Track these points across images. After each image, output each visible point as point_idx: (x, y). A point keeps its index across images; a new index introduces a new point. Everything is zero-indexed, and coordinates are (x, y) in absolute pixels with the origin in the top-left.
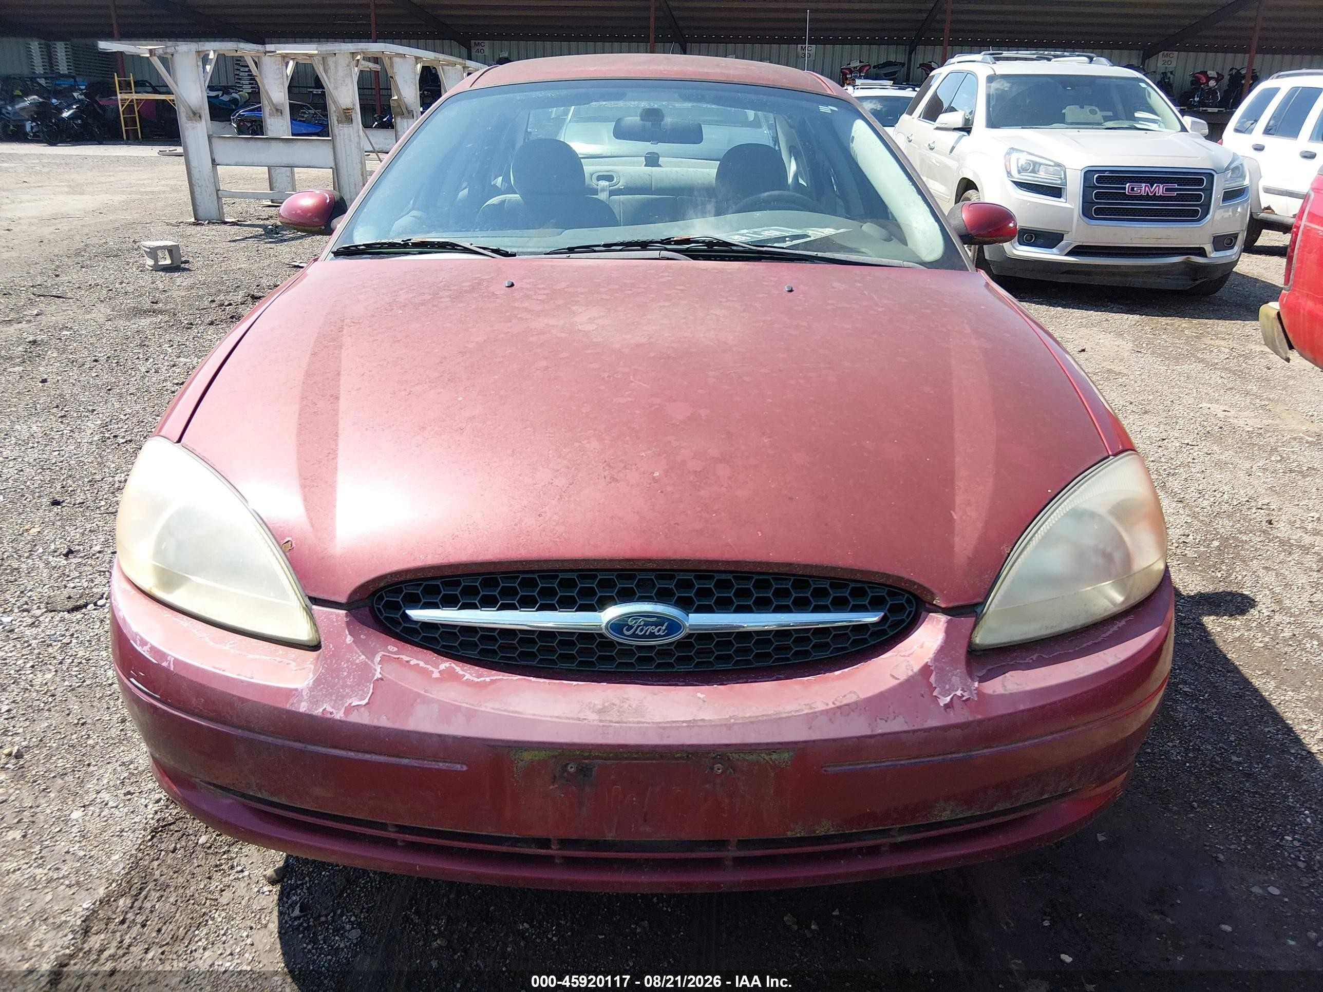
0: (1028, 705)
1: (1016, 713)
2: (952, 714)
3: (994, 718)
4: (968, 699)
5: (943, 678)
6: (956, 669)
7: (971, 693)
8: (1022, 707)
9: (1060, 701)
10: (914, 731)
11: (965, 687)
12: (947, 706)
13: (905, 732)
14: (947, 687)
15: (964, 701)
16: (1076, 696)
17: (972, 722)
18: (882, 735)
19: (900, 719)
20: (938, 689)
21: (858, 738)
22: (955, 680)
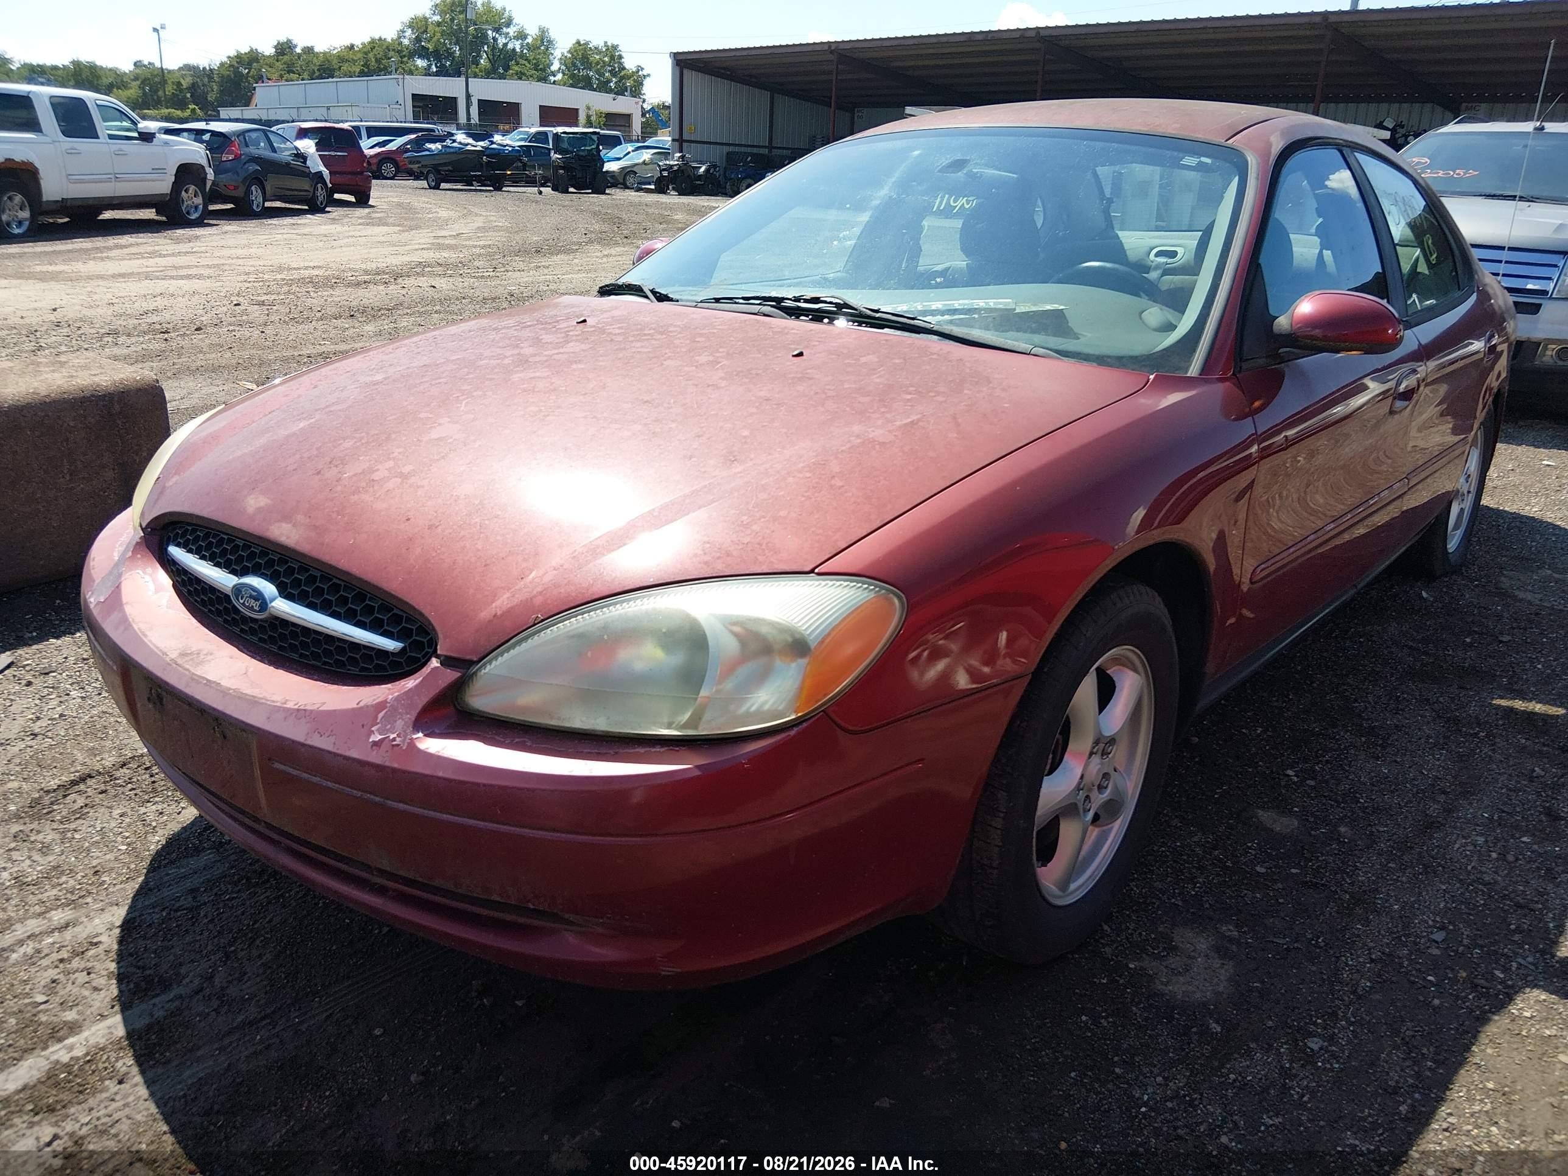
0: (449, 775)
1: (432, 776)
2: (375, 752)
3: (409, 772)
4: (398, 745)
5: (390, 718)
6: (407, 714)
7: (404, 741)
8: (440, 774)
9: (484, 785)
10: (336, 755)
11: (403, 733)
12: (376, 744)
13: (329, 752)
14: (389, 726)
15: (393, 745)
16: (506, 788)
17: (388, 767)
18: (311, 747)
19: (332, 739)
20: (379, 725)
21: (293, 741)
22: (400, 724)
